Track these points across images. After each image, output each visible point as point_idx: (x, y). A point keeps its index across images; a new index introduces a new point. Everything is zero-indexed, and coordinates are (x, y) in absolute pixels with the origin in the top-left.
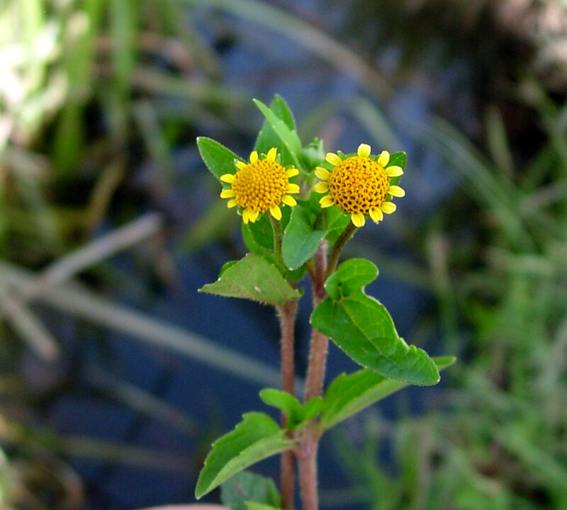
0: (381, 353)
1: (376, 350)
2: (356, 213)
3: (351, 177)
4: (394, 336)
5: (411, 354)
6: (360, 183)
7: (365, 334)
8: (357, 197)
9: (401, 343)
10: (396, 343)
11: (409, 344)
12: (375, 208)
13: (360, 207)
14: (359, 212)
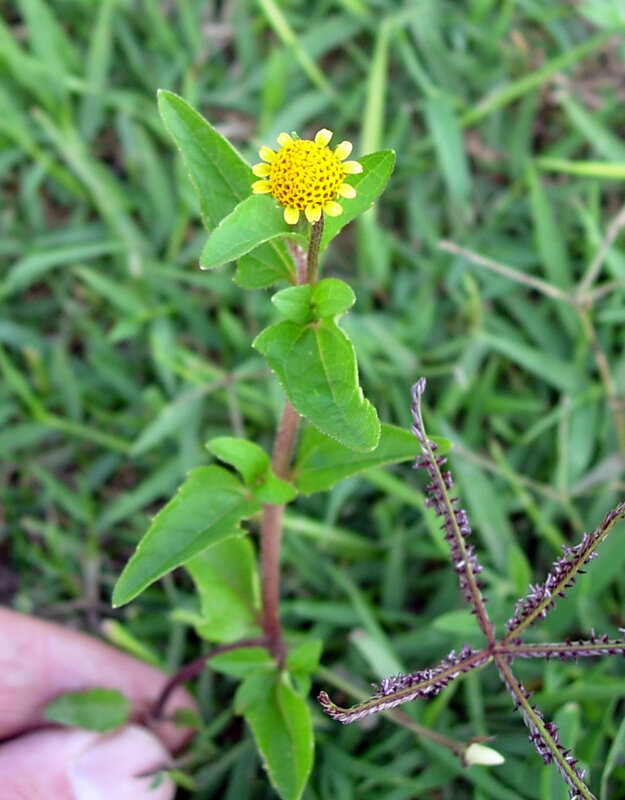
0: (335, 401)
1: (331, 396)
2: (292, 207)
3: (287, 161)
4: (354, 383)
5: (362, 409)
6: (297, 170)
7: (327, 373)
8: (291, 187)
9: (358, 393)
10: (354, 392)
11: (365, 396)
12: (316, 205)
13: (296, 201)
14: (295, 206)
